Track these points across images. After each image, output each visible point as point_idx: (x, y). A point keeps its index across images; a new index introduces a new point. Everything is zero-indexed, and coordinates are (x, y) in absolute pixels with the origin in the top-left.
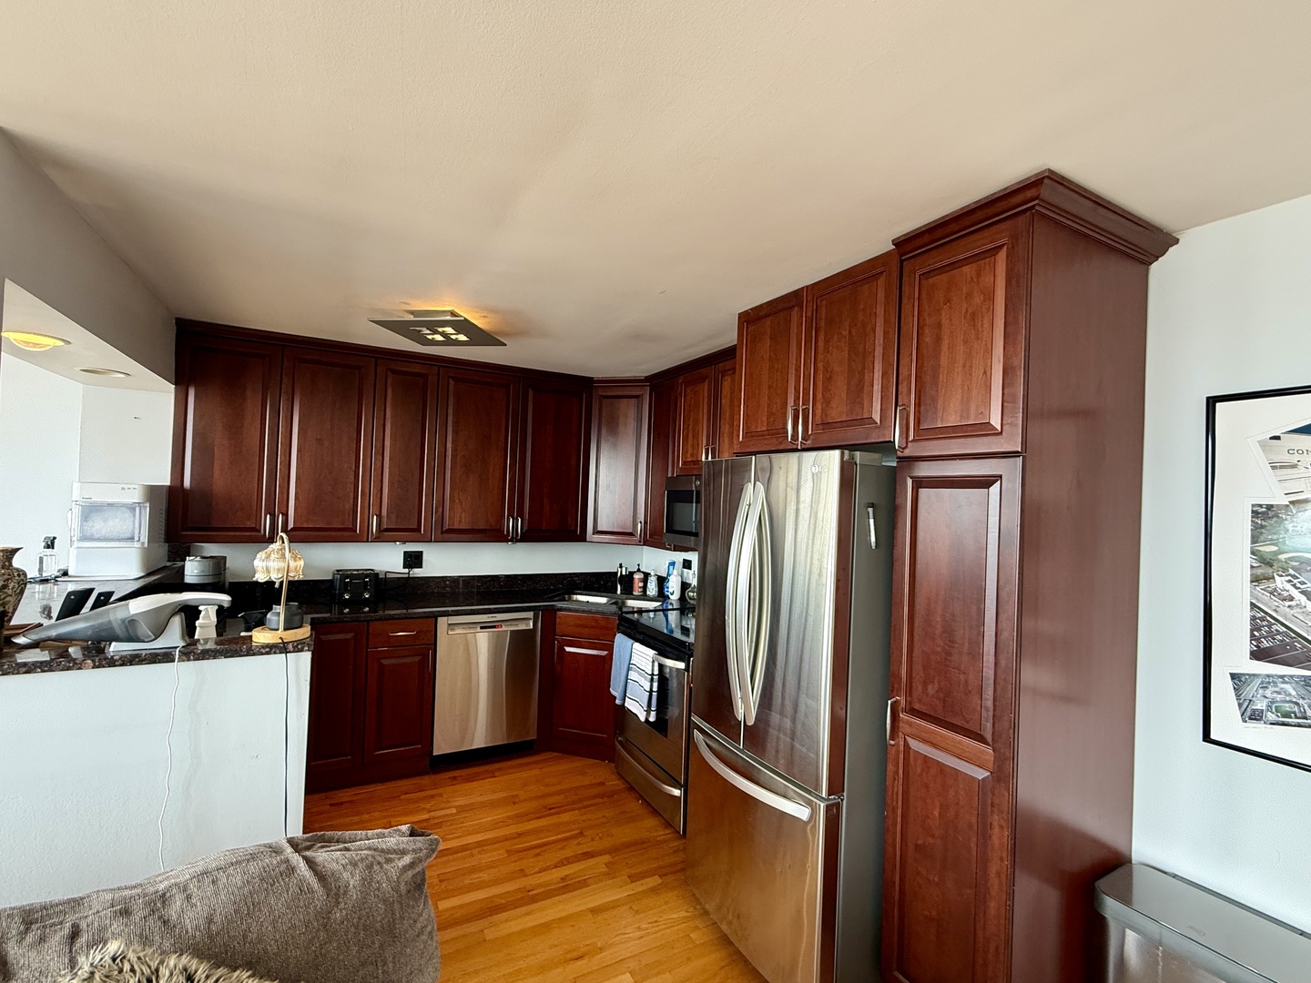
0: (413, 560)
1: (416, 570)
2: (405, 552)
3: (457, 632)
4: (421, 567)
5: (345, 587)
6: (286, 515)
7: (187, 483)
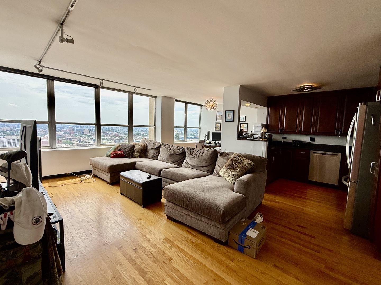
0: (312, 140)
1: (313, 142)
2: (310, 138)
3: (315, 154)
4: (314, 141)
5: (294, 143)
6: (283, 129)
7: (268, 124)
